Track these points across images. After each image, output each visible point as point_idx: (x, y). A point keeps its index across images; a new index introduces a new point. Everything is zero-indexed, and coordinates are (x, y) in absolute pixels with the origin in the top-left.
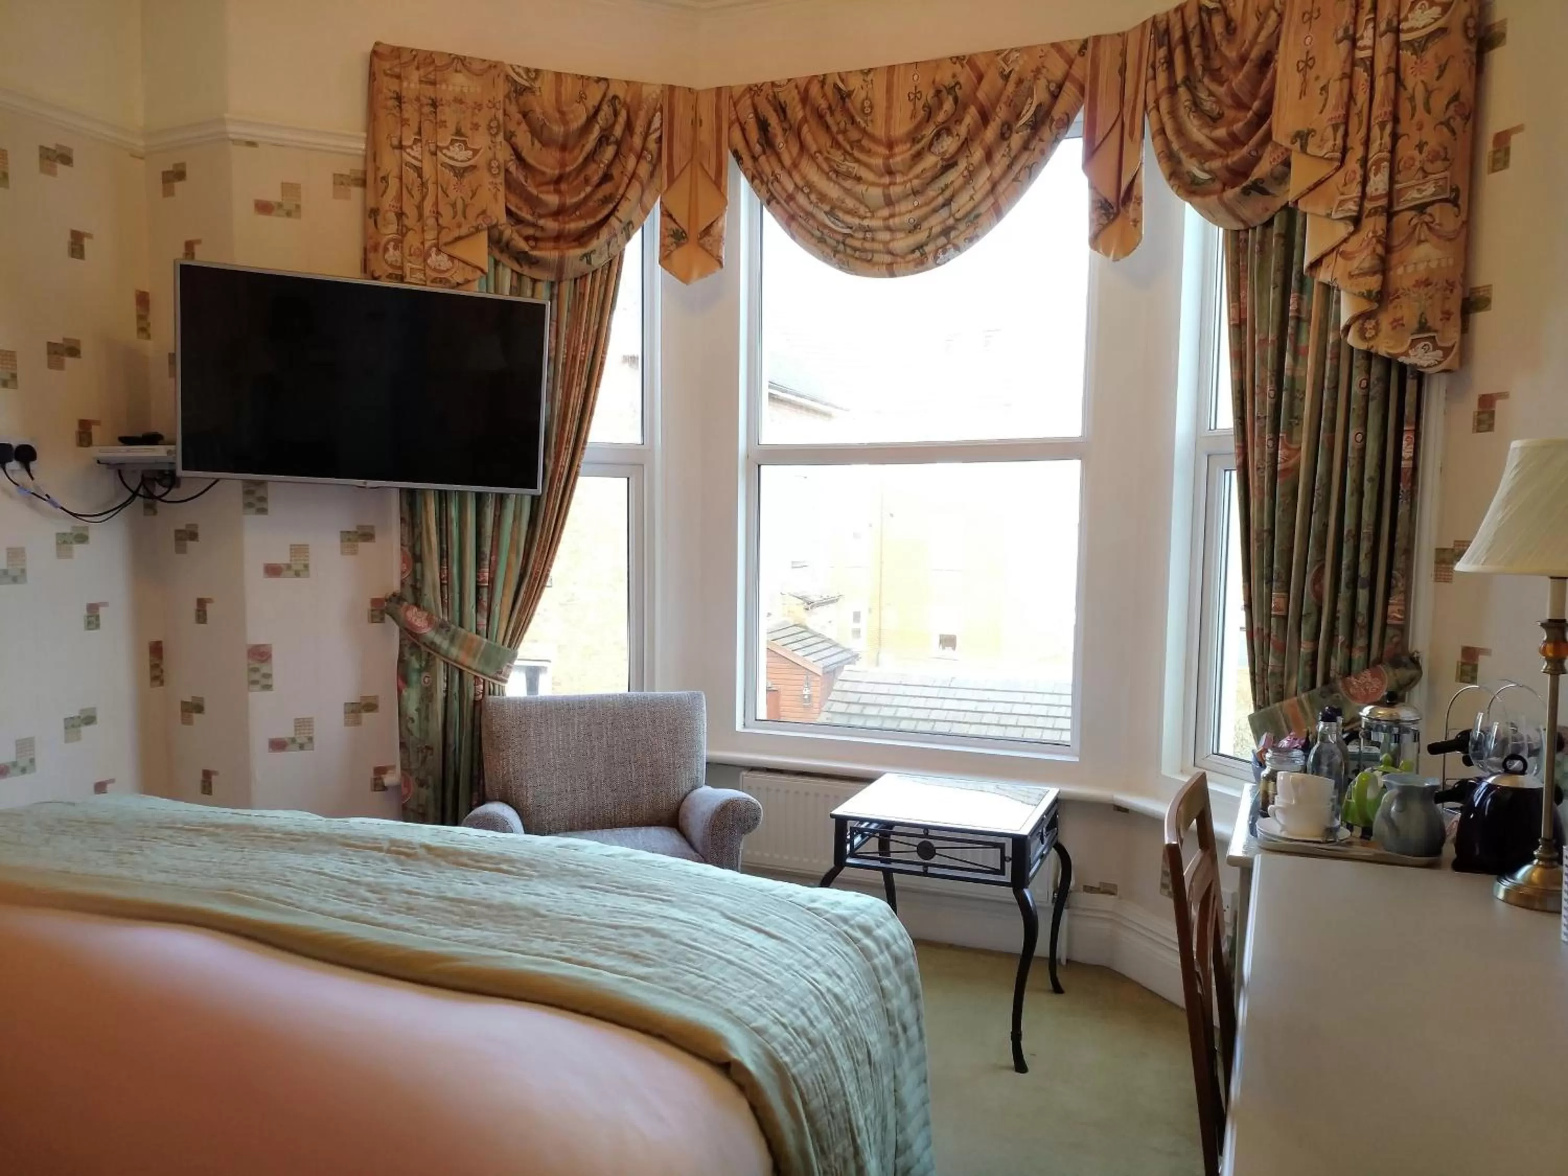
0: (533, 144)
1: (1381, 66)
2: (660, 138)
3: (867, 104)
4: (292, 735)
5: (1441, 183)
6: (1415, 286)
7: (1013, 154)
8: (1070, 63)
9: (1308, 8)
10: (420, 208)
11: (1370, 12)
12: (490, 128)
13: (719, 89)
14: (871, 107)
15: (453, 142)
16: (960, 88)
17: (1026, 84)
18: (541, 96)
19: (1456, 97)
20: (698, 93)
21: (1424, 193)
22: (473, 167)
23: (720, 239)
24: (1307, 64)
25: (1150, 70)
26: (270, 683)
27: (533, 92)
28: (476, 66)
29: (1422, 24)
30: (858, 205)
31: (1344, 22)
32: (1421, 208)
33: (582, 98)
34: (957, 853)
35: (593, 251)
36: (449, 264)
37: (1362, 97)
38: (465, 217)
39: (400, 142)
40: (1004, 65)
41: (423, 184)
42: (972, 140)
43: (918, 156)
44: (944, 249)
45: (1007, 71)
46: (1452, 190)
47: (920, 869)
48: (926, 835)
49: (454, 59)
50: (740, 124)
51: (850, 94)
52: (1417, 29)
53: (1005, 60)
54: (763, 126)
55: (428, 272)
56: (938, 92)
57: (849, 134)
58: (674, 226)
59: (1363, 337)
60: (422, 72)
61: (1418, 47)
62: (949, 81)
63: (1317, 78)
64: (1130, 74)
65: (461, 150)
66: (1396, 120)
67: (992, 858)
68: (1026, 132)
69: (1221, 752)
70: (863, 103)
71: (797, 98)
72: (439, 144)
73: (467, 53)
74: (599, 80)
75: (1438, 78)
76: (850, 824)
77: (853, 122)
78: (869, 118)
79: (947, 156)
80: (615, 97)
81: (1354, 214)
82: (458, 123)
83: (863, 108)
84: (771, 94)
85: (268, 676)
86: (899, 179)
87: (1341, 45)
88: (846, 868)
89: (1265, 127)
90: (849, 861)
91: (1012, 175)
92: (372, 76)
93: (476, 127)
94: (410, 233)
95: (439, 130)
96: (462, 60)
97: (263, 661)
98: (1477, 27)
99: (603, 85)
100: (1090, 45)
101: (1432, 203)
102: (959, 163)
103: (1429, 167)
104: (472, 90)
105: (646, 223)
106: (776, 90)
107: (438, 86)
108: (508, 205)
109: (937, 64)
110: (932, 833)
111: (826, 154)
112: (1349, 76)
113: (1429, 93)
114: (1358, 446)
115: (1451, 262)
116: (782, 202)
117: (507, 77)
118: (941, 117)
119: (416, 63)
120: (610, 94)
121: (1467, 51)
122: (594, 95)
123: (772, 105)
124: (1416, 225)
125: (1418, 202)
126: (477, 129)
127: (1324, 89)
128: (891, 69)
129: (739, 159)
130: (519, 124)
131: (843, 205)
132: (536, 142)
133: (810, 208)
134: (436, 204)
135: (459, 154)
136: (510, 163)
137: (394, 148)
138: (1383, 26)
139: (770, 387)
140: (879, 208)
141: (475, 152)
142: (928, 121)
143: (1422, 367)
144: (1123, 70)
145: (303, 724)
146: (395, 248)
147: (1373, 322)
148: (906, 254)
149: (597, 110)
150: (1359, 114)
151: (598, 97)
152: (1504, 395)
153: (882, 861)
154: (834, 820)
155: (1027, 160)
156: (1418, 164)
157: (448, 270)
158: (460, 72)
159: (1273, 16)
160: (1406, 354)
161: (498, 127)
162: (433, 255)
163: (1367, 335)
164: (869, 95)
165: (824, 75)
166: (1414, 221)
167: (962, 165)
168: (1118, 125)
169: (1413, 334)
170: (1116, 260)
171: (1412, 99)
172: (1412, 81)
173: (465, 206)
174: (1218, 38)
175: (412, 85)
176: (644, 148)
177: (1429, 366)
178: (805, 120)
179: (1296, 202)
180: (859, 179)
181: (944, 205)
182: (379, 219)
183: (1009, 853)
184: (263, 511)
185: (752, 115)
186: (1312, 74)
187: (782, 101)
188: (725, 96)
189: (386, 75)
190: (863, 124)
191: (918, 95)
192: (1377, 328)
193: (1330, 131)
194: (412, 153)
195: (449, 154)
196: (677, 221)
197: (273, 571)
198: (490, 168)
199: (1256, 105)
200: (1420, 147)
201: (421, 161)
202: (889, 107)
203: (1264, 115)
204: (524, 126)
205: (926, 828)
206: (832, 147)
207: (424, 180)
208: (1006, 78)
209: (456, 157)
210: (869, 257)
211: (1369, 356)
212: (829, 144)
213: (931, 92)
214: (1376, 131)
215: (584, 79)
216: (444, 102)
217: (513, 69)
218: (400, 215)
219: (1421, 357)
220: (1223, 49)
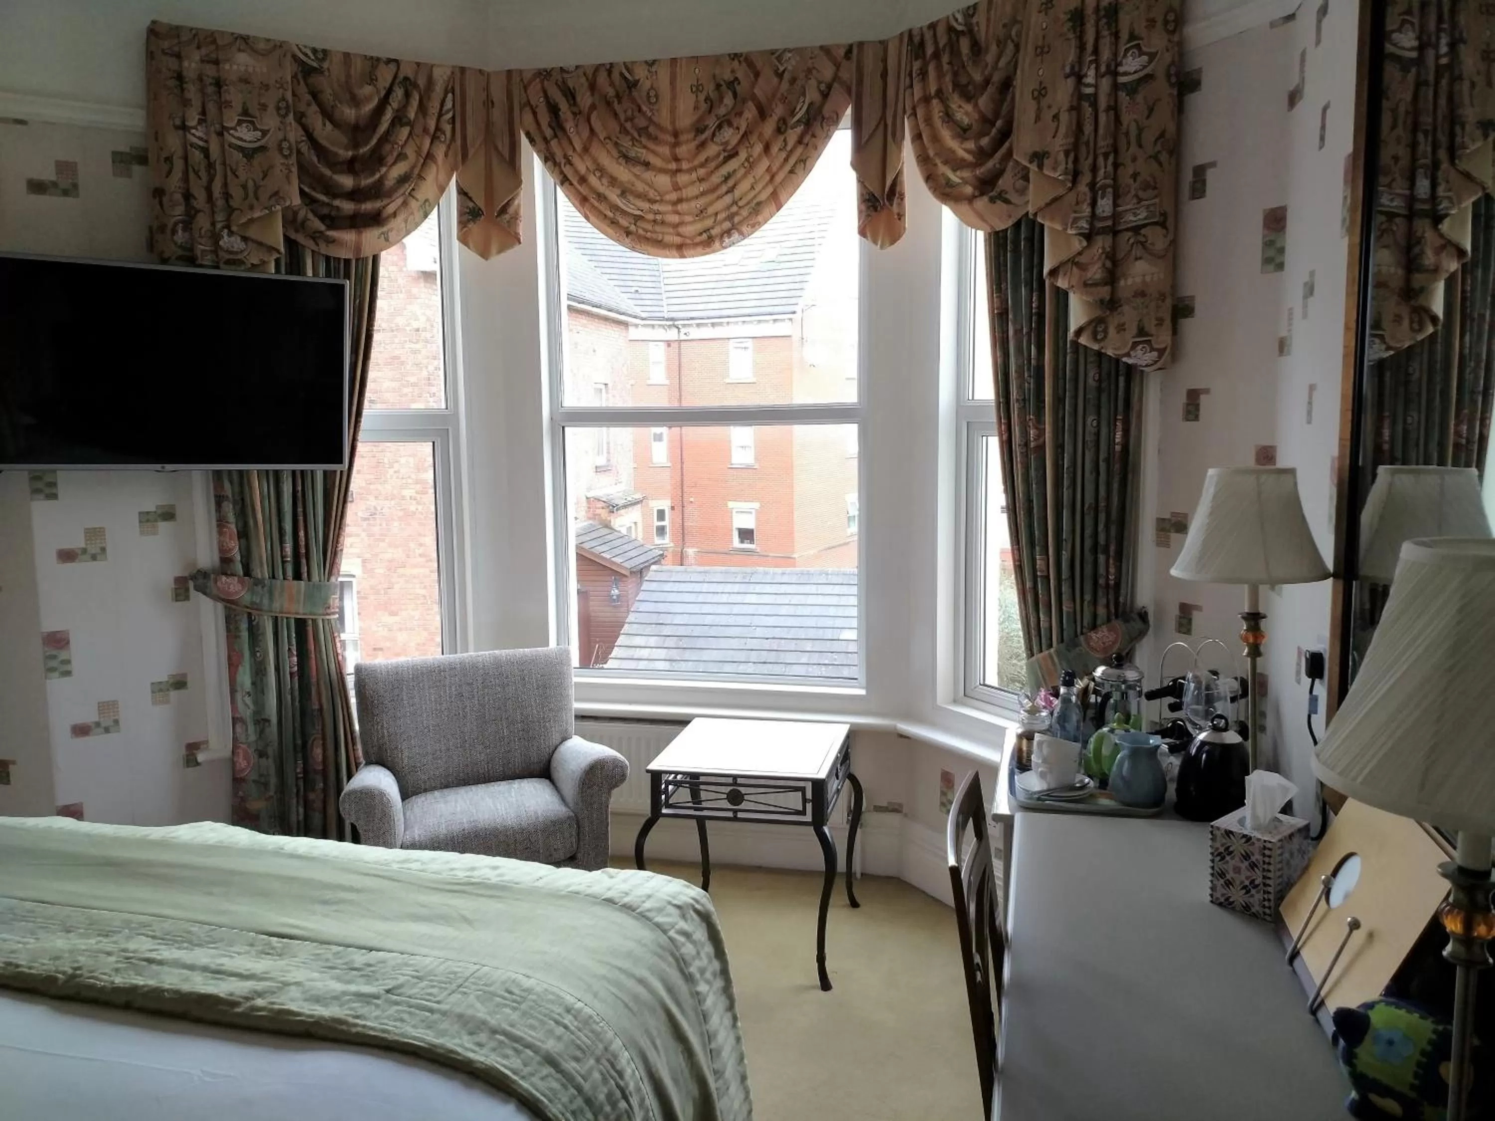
0: (324, 125)
1: (1103, 102)
2: (453, 118)
3: (652, 93)
4: (97, 719)
5: (1152, 209)
6: (1134, 297)
7: (789, 148)
8: (838, 66)
9: (1040, 44)
10: (209, 190)
11: (1092, 54)
12: (278, 109)
13: (509, 72)
14: (657, 96)
15: (240, 122)
16: (739, 83)
17: (799, 83)
18: (329, 76)
19: (1162, 135)
20: (488, 74)
21: (1139, 217)
22: (263, 149)
23: (516, 217)
24: (1040, 93)
25: (908, 79)
26: (69, 669)
27: (322, 73)
28: (261, 46)
29: (1132, 70)
30: (647, 188)
31: (1071, 59)
32: (1136, 229)
33: (372, 80)
34: (761, 798)
35: (391, 230)
36: (242, 246)
37: (1088, 129)
38: (257, 199)
39: (183, 122)
40: (777, 63)
41: (210, 166)
42: (751, 133)
43: (702, 145)
44: (728, 232)
45: (781, 69)
46: (1161, 214)
47: (730, 814)
48: (735, 783)
49: (236, 38)
50: (531, 107)
51: (636, 83)
52: (1130, 74)
53: (779, 59)
54: (554, 110)
55: (221, 254)
56: (718, 86)
57: (636, 121)
58: (471, 205)
59: (1095, 339)
60: (204, 51)
61: (1132, 89)
62: (728, 76)
63: (1049, 107)
64: (891, 79)
65: (249, 131)
66: (1116, 151)
67: (794, 801)
68: (800, 129)
69: (987, 682)
70: (648, 94)
71: (586, 84)
72: (225, 124)
73: (251, 33)
74: (389, 61)
75: (1148, 117)
76: (665, 778)
77: (640, 110)
78: (656, 107)
79: (729, 147)
80: (406, 79)
81: (1087, 231)
82: (244, 103)
83: (649, 97)
84: (560, 79)
85: (68, 662)
86: (685, 165)
87: (1069, 80)
88: (661, 819)
89: (1007, 144)
90: (664, 811)
91: (788, 168)
92: (150, 55)
93: (264, 107)
94: (200, 215)
95: (224, 110)
96: (245, 39)
97: (61, 648)
98: (1177, 75)
99: (393, 66)
100: (855, 51)
101: (1144, 226)
102: (740, 153)
103: (1141, 194)
104: (258, 70)
105: (442, 201)
106: (565, 76)
107: (221, 65)
108: (302, 186)
109: (716, 60)
110: (739, 781)
111: (615, 139)
112: (1075, 108)
113: (1140, 130)
114: (1093, 430)
115: (1162, 276)
116: (575, 183)
117: (294, 56)
118: (722, 111)
119: (196, 41)
120: (401, 76)
121: (1171, 95)
122: (385, 76)
123: (561, 91)
124: (1133, 244)
125: (1134, 224)
126: (265, 110)
127: (1056, 117)
128: (674, 61)
129: (532, 141)
130: (309, 105)
131: (633, 188)
132: (328, 123)
133: (602, 189)
134: (225, 185)
135: (246, 135)
136: (303, 144)
137: (177, 128)
138: (1103, 69)
139: (569, 299)
140: (667, 193)
141: (265, 133)
142: (710, 112)
143: (1141, 366)
144: (884, 75)
145: (108, 707)
146: (185, 229)
147: (1103, 326)
148: (695, 237)
149: (389, 91)
150: (1087, 143)
151: (390, 79)
152: (1207, 391)
153: (696, 809)
154: (650, 774)
155: (801, 154)
156: (1133, 192)
157: (242, 251)
158: (243, 51)
159: (1010, 47)
160: (1128, 355)
161: (287, 107)
162: (226, 237)
163: (1099, 337)
164: (654, 86)
165: (611, 64)
166: (1132, 241)
167: (743, 155)
168: (881, 127)
169: (1134, 337)
170: (882, 247)
171: (1127, 134)
172: (1126, 119)
173: (257, 188)
174: (965, 59)
175: (193, 65)
176: (438, 128)
177: (1147, 366)
178: (593, 107)
179: (1035, 215)
180: (647, 165)
181: (727, 193)
182: (165, 200)
183: (809, 795)
184: (54, 496)
185: (542, 99)
186: (1044, 102)
187: (571, 88)
188: (516, 79)
189: (166, 54)
190: (649, 114)
191: (701, 88)
192: (1105, 331)
193: (1061, 156)
194: (197, 134)
195: (236, 134)
196: (474, 199)
197: (67, 556)
198: (280, 149)
199: (999, 123)
200: (1135, 176)
201: (206, 141)
202: (674, 98)
203: (1006, 134)
204: (314, 108)
205: (735, 777)
206: (620, 132)
207: (212, 161)
208: (780, 76)
209: (244, 138)
210: (660, 238)
211: (1099, 354)
212: (618, 129)
213: (712, 87)
214: (1101, 160)
215: (374, 62)
216: (227, 82)
217: (300, 49)
218: (188, 196)
219: (1141, 358)
220: (969, 69)
